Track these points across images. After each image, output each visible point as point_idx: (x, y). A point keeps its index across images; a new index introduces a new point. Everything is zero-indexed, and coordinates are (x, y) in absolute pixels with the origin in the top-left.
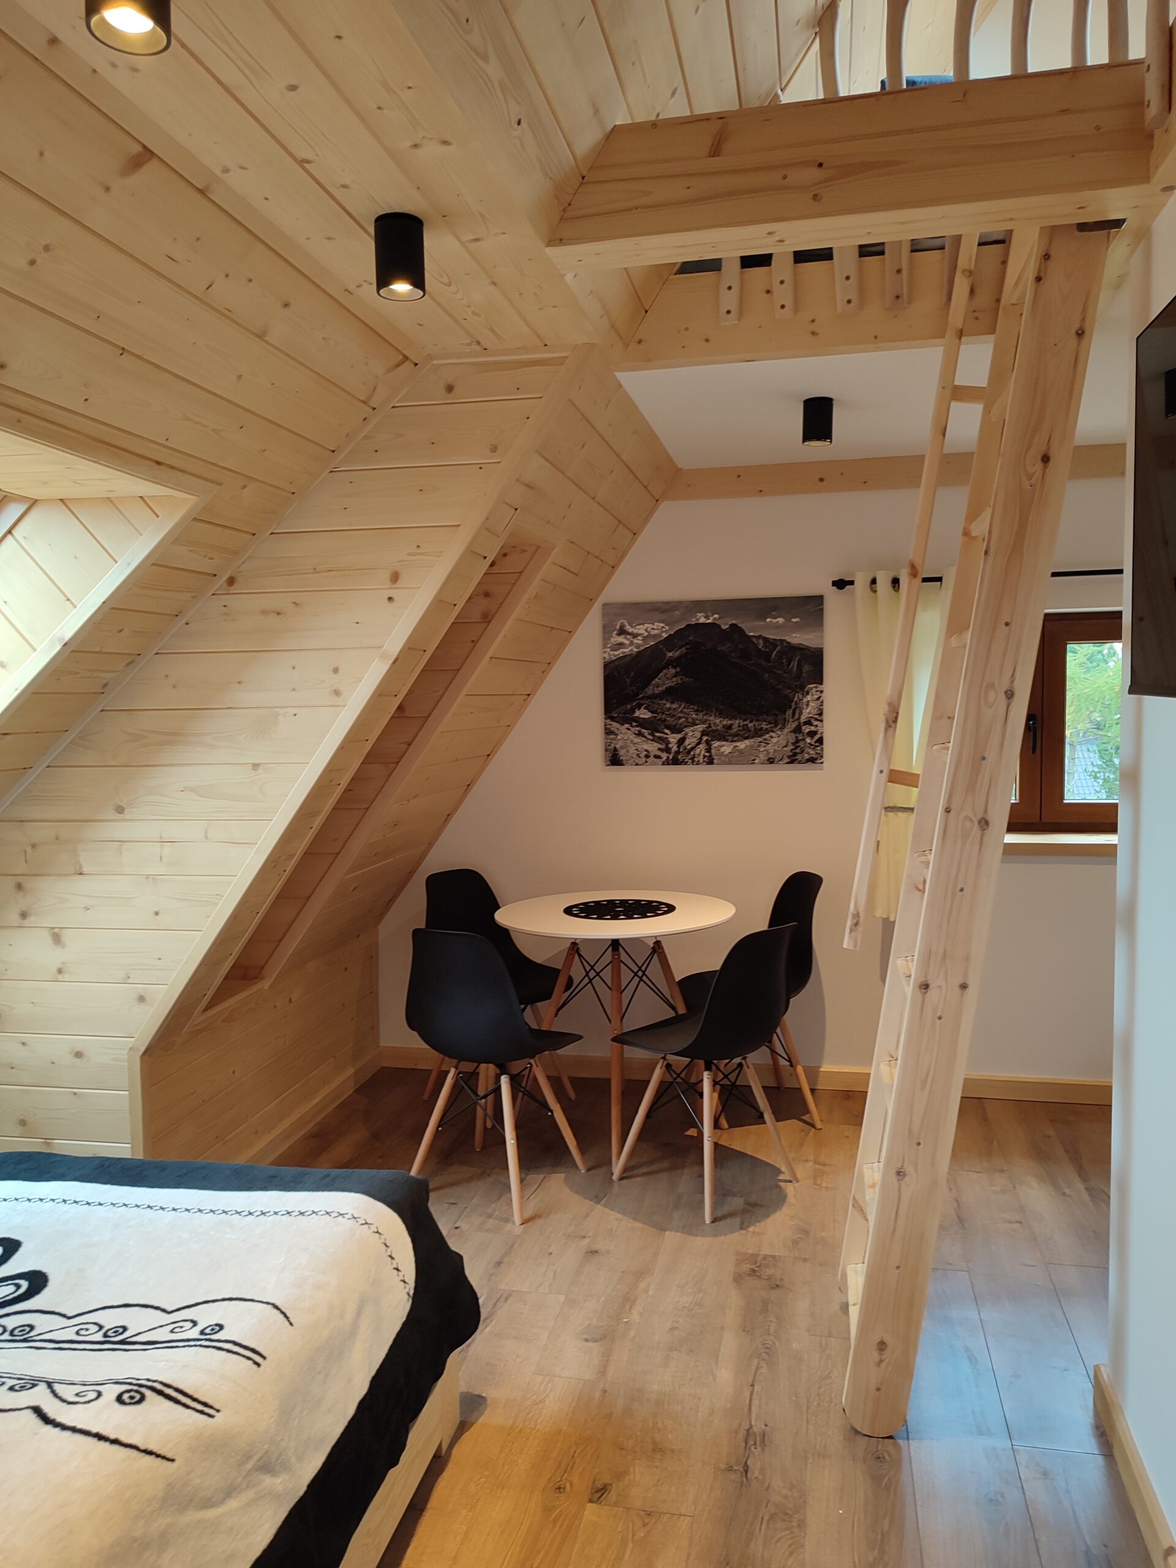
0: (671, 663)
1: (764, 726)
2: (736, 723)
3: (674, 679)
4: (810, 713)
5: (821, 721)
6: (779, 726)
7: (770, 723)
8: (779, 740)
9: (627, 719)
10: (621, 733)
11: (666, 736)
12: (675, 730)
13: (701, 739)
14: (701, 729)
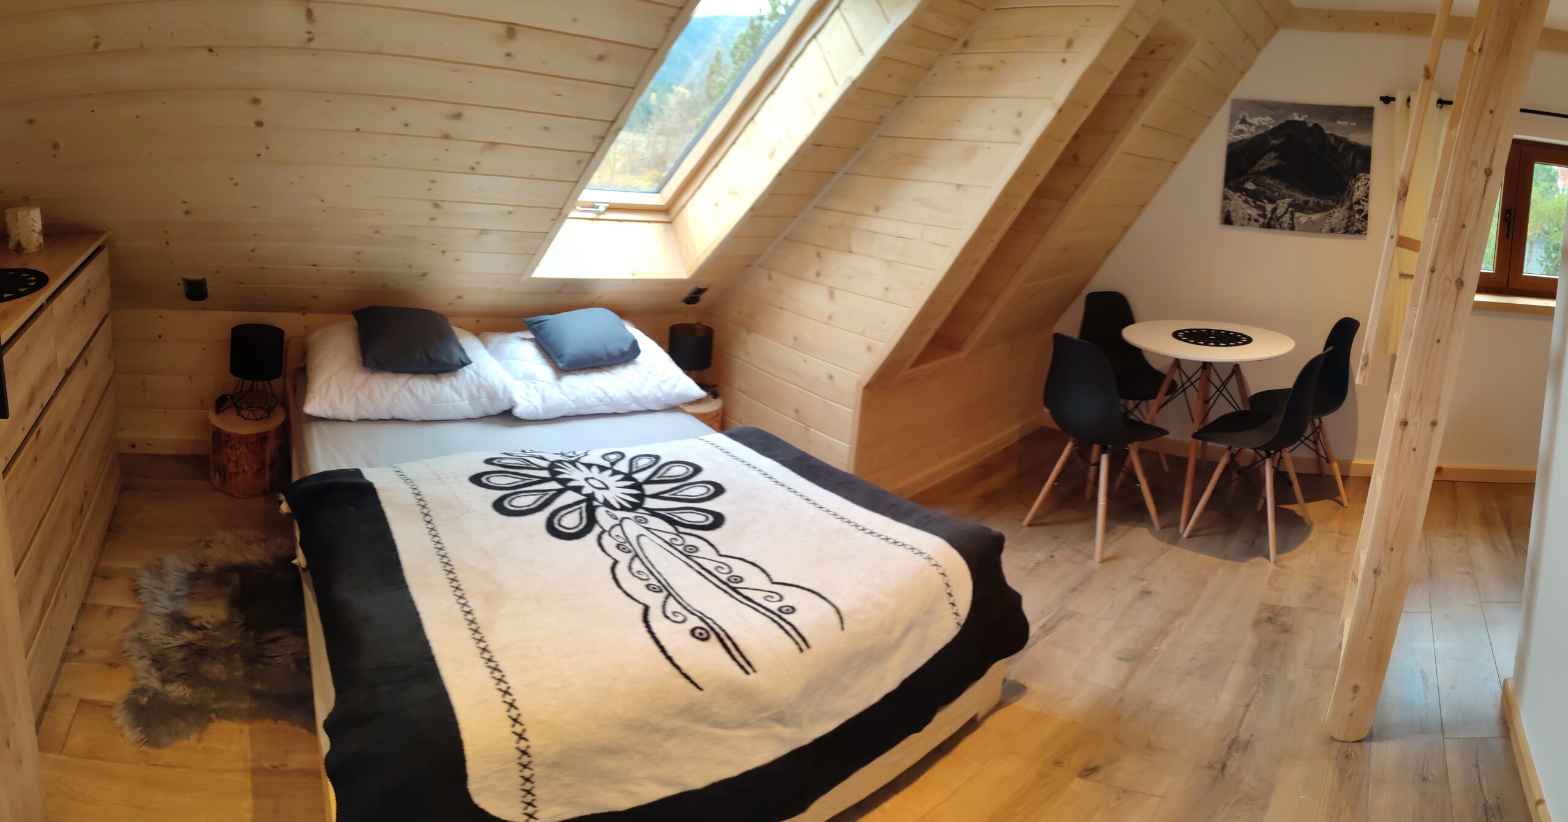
0: (1274, 148)
1: (1330, 203)
2: (1312, 200)
3: (1274, 161)
4: (1359, 195)
5: (1367, 202)
6: (1340, 204)
7: (1334, 201)
8: (1338, 215)
9: (1239, 189)
10: (1234, 199)
11: (1264, 205)
12: (1272, 201)
13: (1287, 210)
14: (1288, 202)
